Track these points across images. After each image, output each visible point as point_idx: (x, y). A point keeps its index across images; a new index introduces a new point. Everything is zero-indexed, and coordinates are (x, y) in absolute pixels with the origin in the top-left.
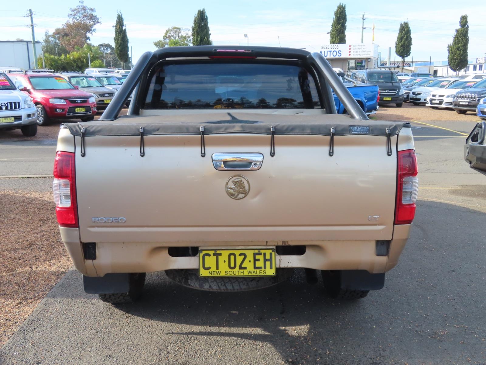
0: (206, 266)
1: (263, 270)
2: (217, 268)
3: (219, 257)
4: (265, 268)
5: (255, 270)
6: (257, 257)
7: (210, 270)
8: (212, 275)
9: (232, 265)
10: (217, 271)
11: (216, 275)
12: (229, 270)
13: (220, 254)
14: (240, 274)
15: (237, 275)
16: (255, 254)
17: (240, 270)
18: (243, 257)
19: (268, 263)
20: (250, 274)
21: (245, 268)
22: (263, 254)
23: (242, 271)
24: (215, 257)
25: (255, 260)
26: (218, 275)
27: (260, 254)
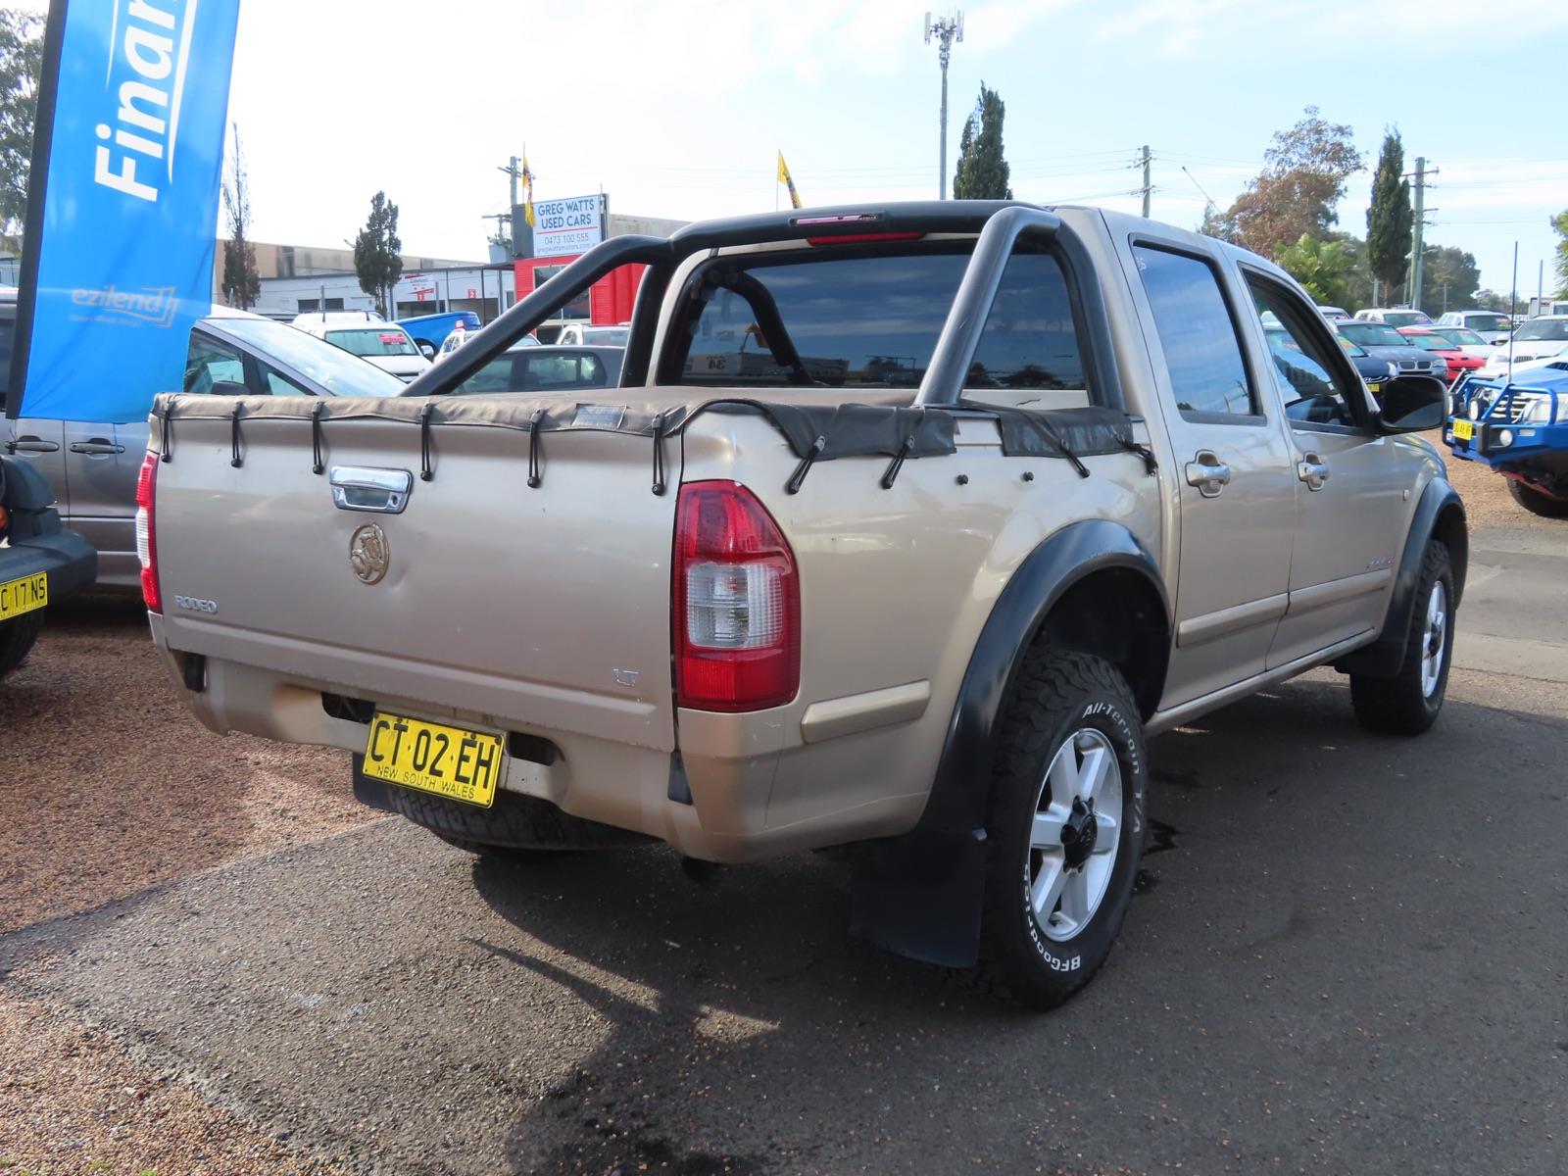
0: (377, 753)
1: (470, 785)
2: (394, 763)
3: (403, 733)
4: (474, 783)
5: (457, 783)
6: (468, 751)
7: (381, 763)
8: (382, 776)
9: (420, 762)
10: (392, 767)
11: (388, 778)
12: (412, 770)
13: (405, 729)
14: (426, 788)
15: (422, 786)
16: (465, 743)
17: (431, 776)
18: (442, 743)
19: (482, 770)
20: (444, 792)
21: (439, 774)
22: (478, 745)
23: (433, 778)
24: (397, 732)
25: (463, 758)
26: (392, 779)
27: (472, 744)
